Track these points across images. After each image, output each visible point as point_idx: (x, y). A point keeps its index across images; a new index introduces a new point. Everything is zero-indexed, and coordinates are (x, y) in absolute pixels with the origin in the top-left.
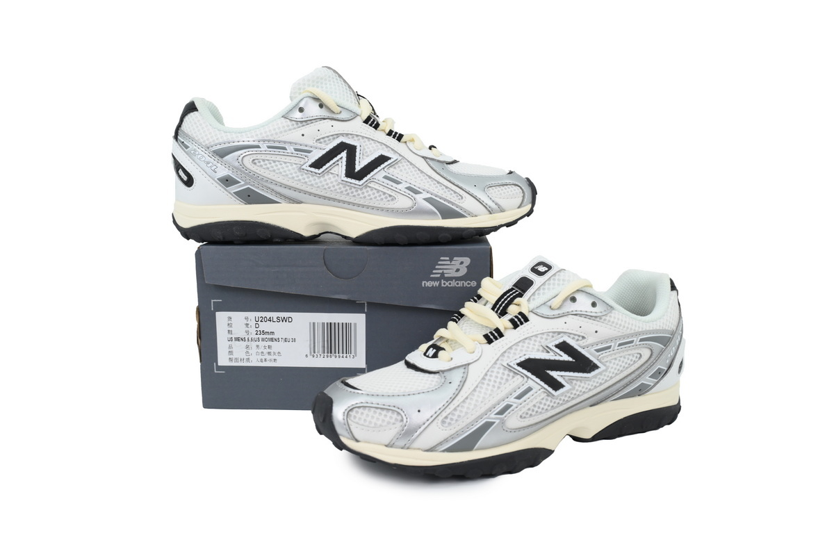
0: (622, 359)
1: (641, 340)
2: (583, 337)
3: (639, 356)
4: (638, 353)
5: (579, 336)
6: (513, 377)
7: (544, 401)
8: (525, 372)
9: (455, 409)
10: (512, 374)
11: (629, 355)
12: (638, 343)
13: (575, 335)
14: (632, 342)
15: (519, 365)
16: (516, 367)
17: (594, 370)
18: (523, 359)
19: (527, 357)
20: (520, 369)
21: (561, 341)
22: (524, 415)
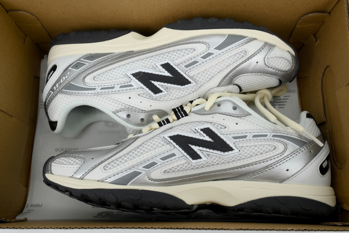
0: (110, 78)
1: (94, 89)
2: (139, 95)
3: (95, 79)
4: (96, 81)
5: (142, 96)
6: (194, 75)
7: (176, 57)
8: (187, 77)
9: (236, 61)
10: (195, 77)
11: (103, 80)
12: (97, 87)
13: (145, 97)
14: (102, 89)
15: (190, 83)
16: (192, 81)
17: (137, 73)
18: (186, 86)
19: (183, 87)
20: (190, 80)
21: (157, 95)
22: (192, 51)
